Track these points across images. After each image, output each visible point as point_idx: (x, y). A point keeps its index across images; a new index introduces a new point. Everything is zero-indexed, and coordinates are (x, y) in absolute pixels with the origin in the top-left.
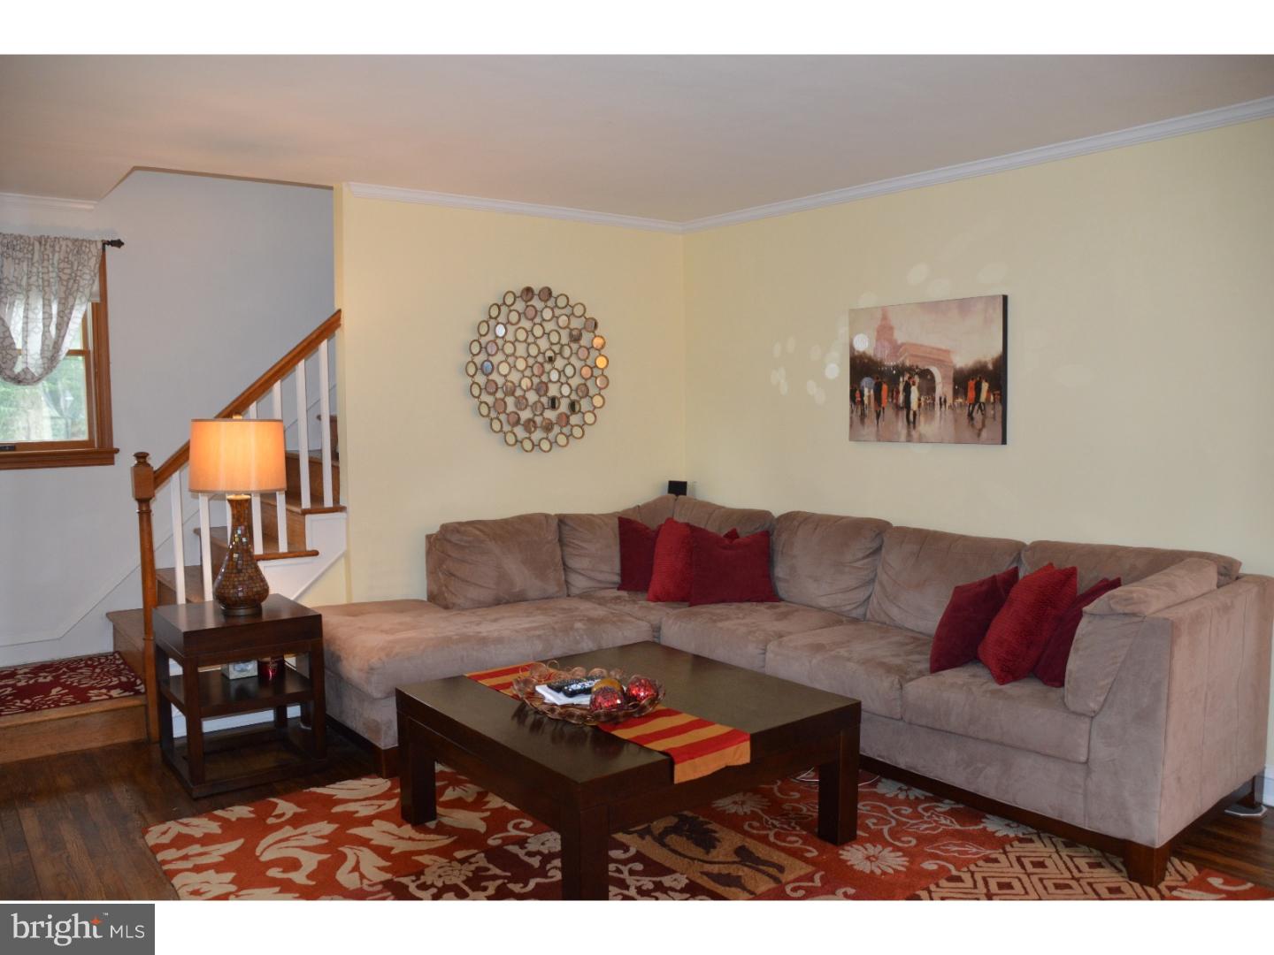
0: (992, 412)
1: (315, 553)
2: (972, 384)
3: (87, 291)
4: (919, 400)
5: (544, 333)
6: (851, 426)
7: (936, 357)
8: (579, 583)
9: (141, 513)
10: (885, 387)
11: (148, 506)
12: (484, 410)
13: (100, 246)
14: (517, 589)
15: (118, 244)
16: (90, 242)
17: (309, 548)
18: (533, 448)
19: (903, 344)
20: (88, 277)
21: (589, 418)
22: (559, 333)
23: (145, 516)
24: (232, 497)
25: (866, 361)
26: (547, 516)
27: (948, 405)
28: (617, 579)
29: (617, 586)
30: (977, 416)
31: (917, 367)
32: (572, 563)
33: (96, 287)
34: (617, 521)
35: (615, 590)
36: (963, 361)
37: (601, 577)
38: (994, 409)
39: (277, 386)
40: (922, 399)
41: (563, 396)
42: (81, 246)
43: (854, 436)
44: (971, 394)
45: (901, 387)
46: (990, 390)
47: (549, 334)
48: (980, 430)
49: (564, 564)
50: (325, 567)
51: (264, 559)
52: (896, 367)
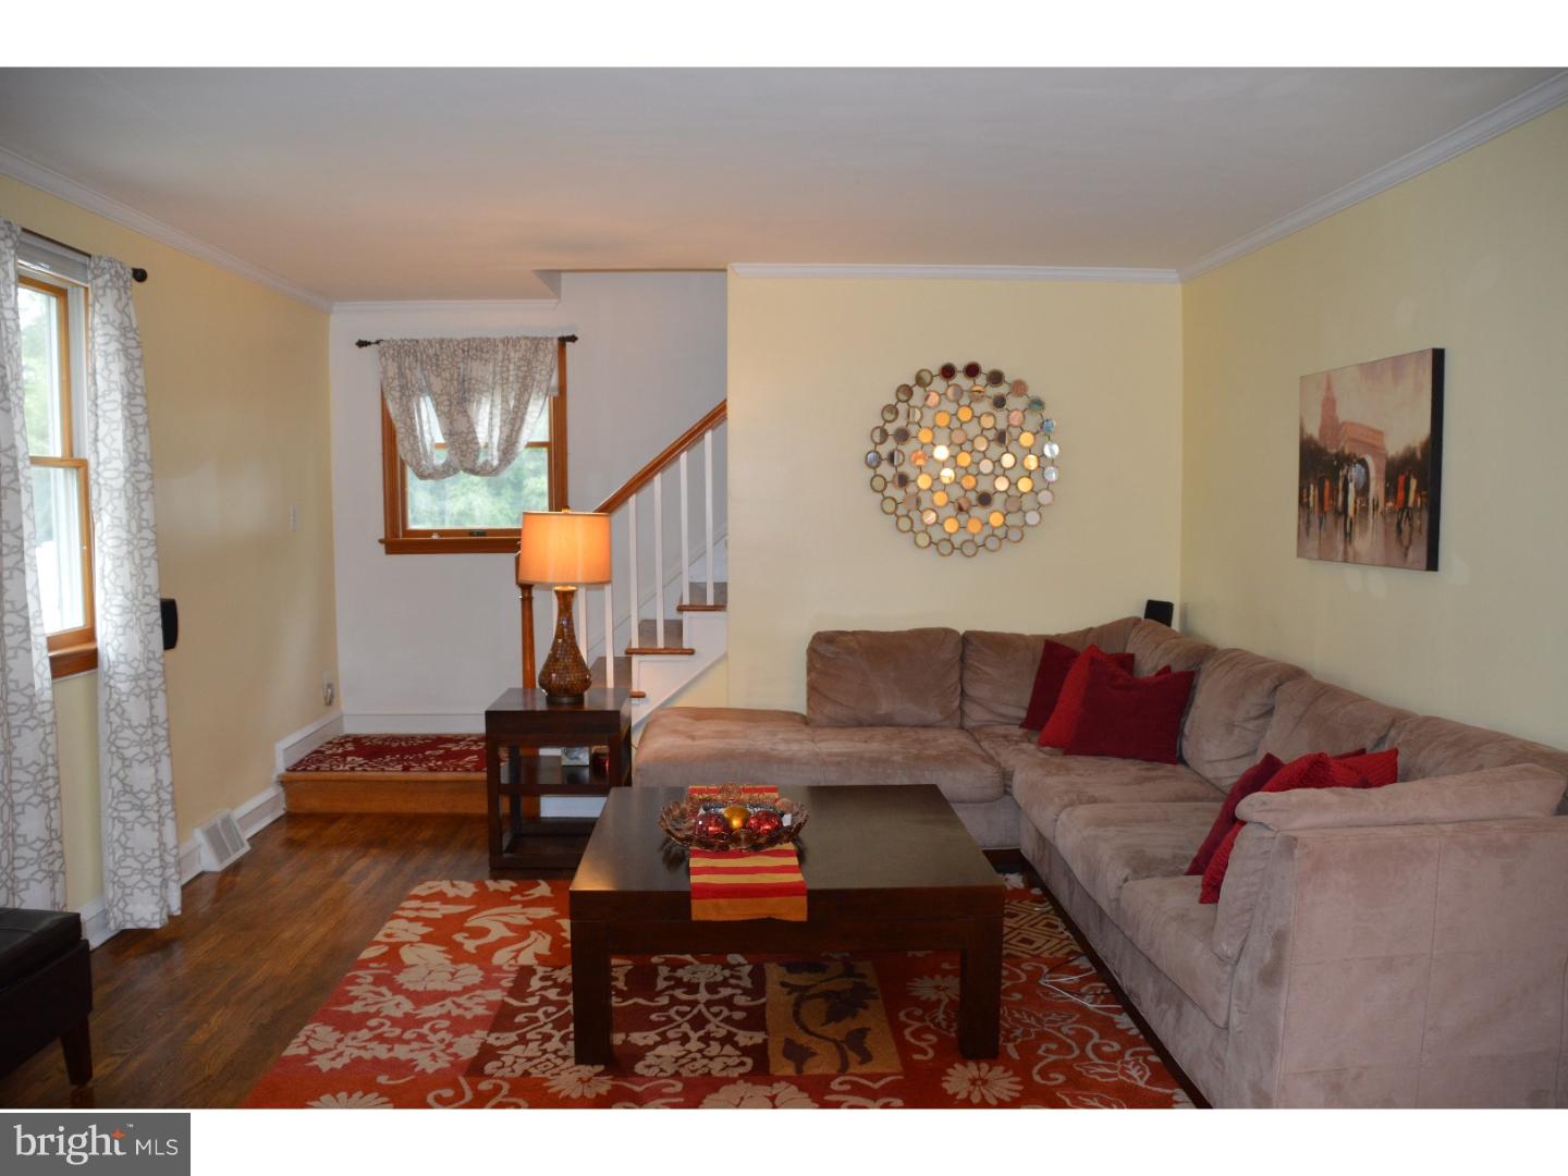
0: (1419, 522)
1: (691, 652)
2: (1401, 479)
3: (544, 386)
4: (1355, 502)
5: (973, 416)
6: (1299, 536)
7: (1370, 440)
8: (976, 715)
9: (523, 600)
10: (1327, 483)
11: (530, 593)
12: (890, 506)
13: (556, 342)
14: (882, 712)
15: (573, 339)
16: (547, 339)
17: (686, 645)
18: (952, 552)
19: (1344, 423)
20: (544, 373)
21: (1032, 518)
22: (994, 416)
23: (527, 602)
24: (557, 588)
25: (1313, 446)
26: (948, 632)
27: (1380, 510)
28: (1023, 714)
29: (1019, 722)
30: (1405, 527)
31: (1355, 457)
32: (972, 691)
33: (554, 381)
34: (1043, 645)
35: (1016, 728)
36: (1395, 446)
37: (1003, 710)
38: (1420, 518)
39: (658, 479)
40: (1358, 501)
41: (996, 492)
42: (538, 344)
43: (1301, 553)
44: (1401, 494)
45: (1341, 485)
46: (1418, 491)
47: (979, 418)
48: (1407, 548)
49: (963, 690)
50: (701, 669)
51: (637, 654)
52: (1337, 456)
